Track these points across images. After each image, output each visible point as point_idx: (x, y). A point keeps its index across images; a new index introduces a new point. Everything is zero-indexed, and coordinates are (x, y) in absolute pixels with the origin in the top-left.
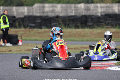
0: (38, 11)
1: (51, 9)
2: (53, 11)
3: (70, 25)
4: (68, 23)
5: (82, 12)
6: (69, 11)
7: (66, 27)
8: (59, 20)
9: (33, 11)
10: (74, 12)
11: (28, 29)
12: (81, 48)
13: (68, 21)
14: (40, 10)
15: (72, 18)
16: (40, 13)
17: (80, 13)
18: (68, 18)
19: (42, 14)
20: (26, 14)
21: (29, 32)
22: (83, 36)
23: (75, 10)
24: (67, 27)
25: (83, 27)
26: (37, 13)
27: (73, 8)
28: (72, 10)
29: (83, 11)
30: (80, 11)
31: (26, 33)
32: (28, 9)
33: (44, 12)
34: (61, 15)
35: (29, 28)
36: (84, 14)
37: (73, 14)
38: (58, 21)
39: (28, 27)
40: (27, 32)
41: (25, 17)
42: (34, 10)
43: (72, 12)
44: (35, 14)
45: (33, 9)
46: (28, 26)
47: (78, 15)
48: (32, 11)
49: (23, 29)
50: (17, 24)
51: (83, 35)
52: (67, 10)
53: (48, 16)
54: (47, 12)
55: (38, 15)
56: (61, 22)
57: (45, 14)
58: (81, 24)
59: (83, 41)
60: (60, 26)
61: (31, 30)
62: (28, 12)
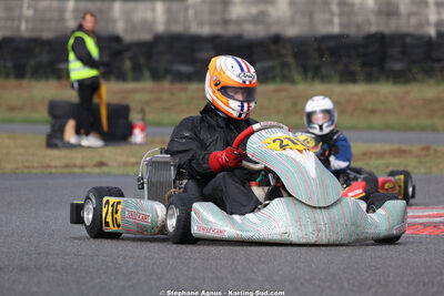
0: (206, 18)
1: (254, 10)
2: (260, 19)
3: (324, 71)
4: (317, 62)
5: (369, 22)
6: (319, 17)
7: (310, 75)
8: (282, 51)
9: (186, 17)
10: (336, 20)
11: (166, 84)
12: (365, 154)
13: (316, 55)
14: (212, 13)
15: (332, 44)
16: (212, 23)
17: (359, 26)
18: (316, 46)
19: (219, 30)
20: (160, 28)
21: (173, 94)
22: (373, 111)
23: (341, 14)
24: (313, 78)
25: (370, 78)
26: (201, 23)
27: (335, 8)
28: (332, 14)
29: (373, 18)
30: (360, 19)
31: (158, 100)
32: (168, 11)
33: (226, 22)
34: (291, 31)
35: (172, 81)
36: (373, 29)
37: (335, 29)
38: (280, 55)
39: (169, 78)
40: (165, 96)
41: (158, 39)
42: (191, 13)
43: (331, 22)
44: (195, 29)
45: (186, 9)
46: (167, 72)
47: (352, 31)
48: (181, 18)
49: (147, 84)
50: (128, 65)
51: (370, 107)
52: (311, 14)
53: (240, 37)
54: (239, 22)
55: (206, 30)
56: (290, 60)
57: (232, 30)
58: (364, 65)
59: (370, 128)
60: (286, 72)
61: (177, 86)
62: (168, 22)
